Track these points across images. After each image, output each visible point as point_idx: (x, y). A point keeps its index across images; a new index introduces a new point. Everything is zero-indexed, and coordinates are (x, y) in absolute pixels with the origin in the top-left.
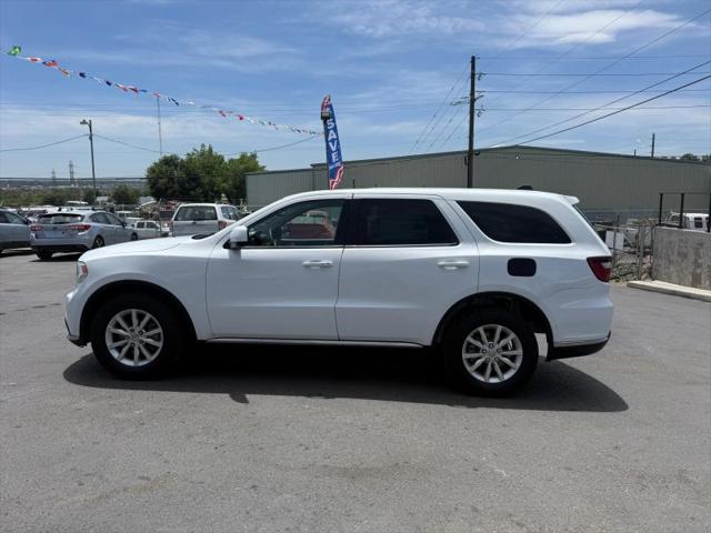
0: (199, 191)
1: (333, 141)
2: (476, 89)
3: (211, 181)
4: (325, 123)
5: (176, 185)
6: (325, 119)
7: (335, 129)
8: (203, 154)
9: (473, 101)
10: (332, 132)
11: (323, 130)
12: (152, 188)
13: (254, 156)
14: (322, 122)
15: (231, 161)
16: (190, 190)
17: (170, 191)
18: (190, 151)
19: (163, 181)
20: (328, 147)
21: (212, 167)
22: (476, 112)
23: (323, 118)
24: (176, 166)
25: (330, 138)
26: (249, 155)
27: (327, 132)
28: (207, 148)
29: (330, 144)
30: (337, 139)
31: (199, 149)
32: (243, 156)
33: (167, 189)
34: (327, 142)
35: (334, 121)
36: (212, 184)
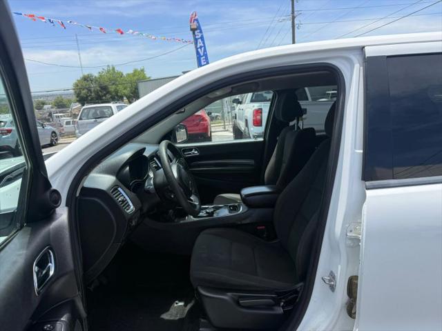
0: (108, 96)
1: (201, 47)
2: (295, 9)
3: (116, 89)
4: (194, 33)
5: (93, 94)
6: (193, 30)
7: (202, 38)
8: (109, 71)
9: (293, 18)
10: (200, 40)
11: (192, 40)
12: (77, 97)
13: (143, 70)
14: (191, 32)
15: (128, 75)
16: (103, 96)
17: (89, 98)
18: (101, 70)
19: (84, 91)
20: (198, 53)
21: (116, 80)
22: (296, 26)
23: (191, 30)
24: (92, 81)
25: (198, 46)
26: (139, 69)
27: (196, 40)
28: (111, 68)
29: (199, 50)
30: (204, 46)
31: (106, 68)
32: (135, 71)
33: (87, 97)
34: (197, 49)
35: (201, 32)
36: (117, 92)
